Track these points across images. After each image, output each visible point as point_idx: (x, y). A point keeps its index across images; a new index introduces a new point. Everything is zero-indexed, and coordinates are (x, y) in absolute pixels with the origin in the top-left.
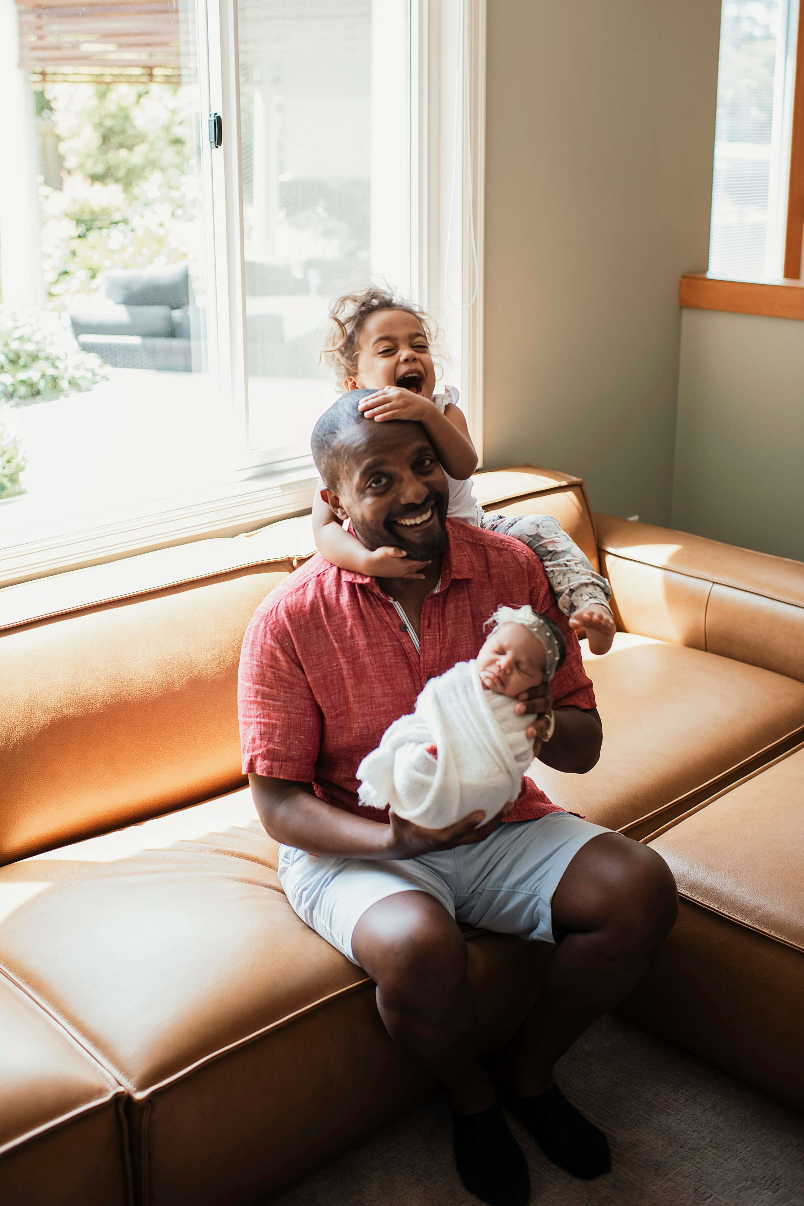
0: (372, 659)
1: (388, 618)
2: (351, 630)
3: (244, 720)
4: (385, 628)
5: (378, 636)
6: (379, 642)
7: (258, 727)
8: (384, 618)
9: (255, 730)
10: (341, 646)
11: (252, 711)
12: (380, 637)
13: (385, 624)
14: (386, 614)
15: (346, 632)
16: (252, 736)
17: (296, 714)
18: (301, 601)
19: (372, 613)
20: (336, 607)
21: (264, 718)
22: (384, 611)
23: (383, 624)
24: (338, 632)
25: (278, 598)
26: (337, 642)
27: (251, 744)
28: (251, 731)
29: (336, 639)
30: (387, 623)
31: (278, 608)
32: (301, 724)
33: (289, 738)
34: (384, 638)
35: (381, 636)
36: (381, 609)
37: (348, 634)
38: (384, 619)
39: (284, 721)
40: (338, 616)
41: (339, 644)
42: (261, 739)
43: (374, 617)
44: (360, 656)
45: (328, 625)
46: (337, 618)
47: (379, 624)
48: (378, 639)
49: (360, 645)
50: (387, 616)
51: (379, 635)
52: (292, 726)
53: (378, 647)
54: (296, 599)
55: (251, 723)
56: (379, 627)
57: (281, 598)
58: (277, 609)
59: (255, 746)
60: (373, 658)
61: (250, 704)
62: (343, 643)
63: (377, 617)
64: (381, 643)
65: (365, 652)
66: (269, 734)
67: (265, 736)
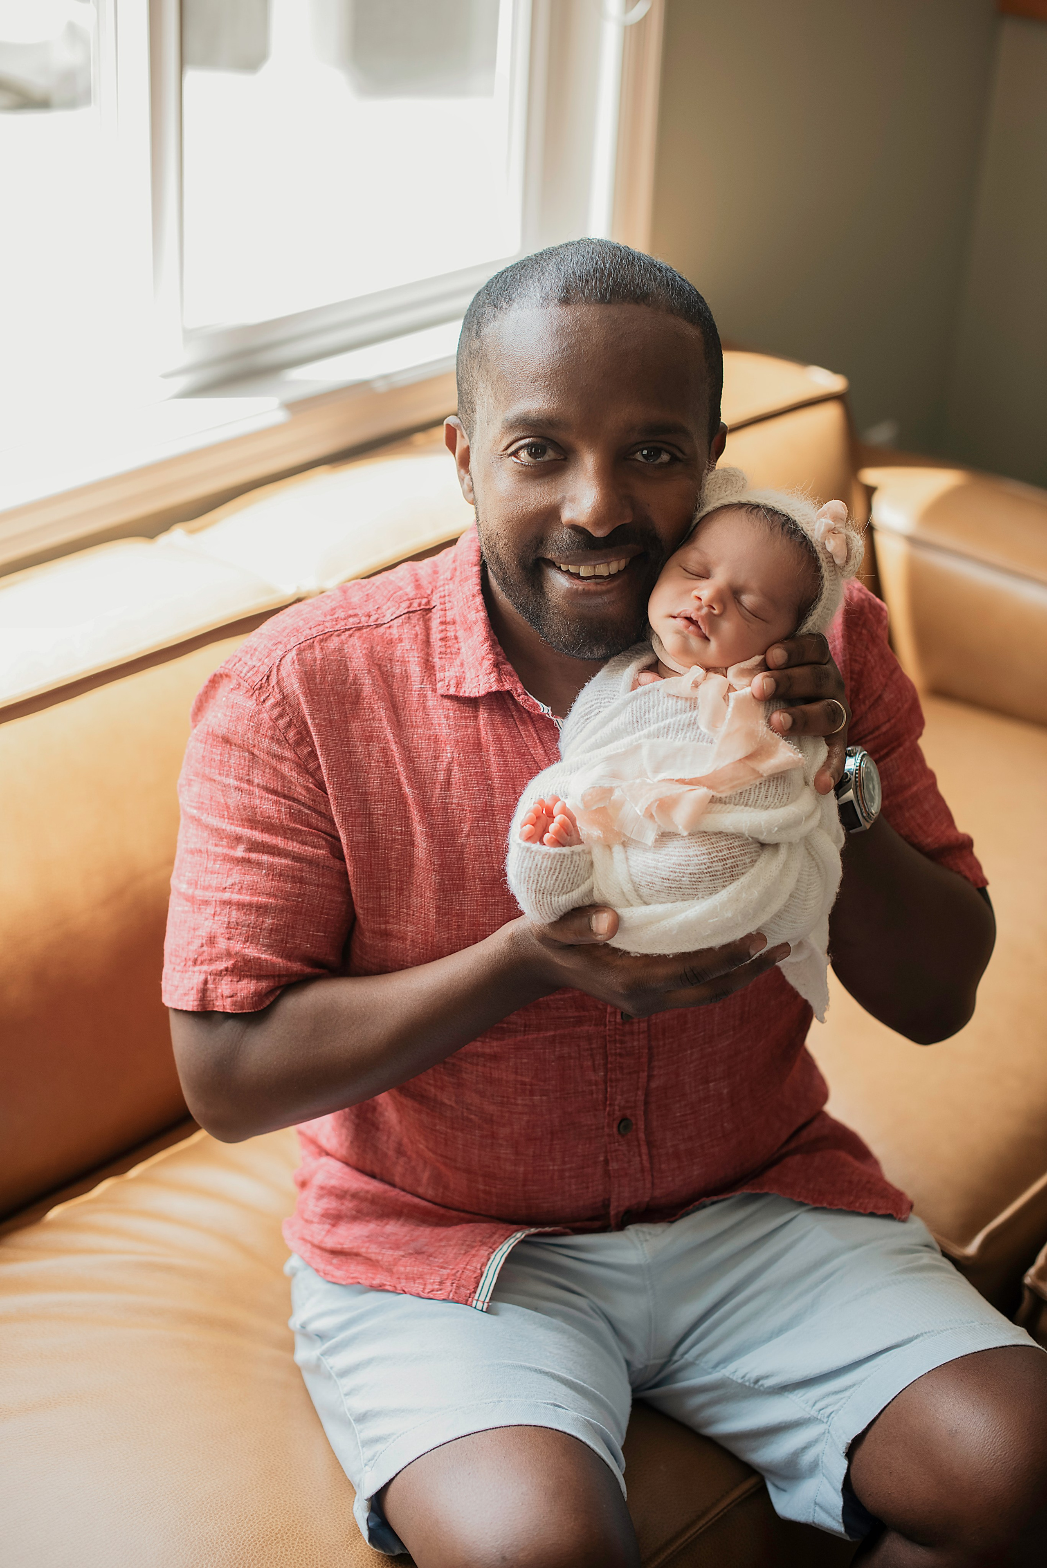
1: (541, 751)
3: (190, 891)
7: (224, 912)
9: (216, 918)
11: (216, 876)
13: (531, 764)
14: (537, 741)
15: (435, 770)
16: (208, 930)
17: (318, 885)
19: (505, 738)
20: (417, 710)
21: (240, 892)
22: (535, 735)
23: (526, 763)
25: (280, 646)
27: (205, 948)
28: (206, 919)
30: (536, 763)
31: (282, 668)
32: (323, 908)
33: (293, 936)
38: (531, 754)
39: (286, 899)
42: (229, 939)
45: (396, 743)
48: (512, 798)
51: (514, 789)
52: (303, 910)
54: (322, 659)
55: (206, 903)
57: (289, 647)
58: (278, 670)
59: (214, 951)
61: (215, 860)
65: (475, 824)
66: (248, 926)
67: (238, 931)
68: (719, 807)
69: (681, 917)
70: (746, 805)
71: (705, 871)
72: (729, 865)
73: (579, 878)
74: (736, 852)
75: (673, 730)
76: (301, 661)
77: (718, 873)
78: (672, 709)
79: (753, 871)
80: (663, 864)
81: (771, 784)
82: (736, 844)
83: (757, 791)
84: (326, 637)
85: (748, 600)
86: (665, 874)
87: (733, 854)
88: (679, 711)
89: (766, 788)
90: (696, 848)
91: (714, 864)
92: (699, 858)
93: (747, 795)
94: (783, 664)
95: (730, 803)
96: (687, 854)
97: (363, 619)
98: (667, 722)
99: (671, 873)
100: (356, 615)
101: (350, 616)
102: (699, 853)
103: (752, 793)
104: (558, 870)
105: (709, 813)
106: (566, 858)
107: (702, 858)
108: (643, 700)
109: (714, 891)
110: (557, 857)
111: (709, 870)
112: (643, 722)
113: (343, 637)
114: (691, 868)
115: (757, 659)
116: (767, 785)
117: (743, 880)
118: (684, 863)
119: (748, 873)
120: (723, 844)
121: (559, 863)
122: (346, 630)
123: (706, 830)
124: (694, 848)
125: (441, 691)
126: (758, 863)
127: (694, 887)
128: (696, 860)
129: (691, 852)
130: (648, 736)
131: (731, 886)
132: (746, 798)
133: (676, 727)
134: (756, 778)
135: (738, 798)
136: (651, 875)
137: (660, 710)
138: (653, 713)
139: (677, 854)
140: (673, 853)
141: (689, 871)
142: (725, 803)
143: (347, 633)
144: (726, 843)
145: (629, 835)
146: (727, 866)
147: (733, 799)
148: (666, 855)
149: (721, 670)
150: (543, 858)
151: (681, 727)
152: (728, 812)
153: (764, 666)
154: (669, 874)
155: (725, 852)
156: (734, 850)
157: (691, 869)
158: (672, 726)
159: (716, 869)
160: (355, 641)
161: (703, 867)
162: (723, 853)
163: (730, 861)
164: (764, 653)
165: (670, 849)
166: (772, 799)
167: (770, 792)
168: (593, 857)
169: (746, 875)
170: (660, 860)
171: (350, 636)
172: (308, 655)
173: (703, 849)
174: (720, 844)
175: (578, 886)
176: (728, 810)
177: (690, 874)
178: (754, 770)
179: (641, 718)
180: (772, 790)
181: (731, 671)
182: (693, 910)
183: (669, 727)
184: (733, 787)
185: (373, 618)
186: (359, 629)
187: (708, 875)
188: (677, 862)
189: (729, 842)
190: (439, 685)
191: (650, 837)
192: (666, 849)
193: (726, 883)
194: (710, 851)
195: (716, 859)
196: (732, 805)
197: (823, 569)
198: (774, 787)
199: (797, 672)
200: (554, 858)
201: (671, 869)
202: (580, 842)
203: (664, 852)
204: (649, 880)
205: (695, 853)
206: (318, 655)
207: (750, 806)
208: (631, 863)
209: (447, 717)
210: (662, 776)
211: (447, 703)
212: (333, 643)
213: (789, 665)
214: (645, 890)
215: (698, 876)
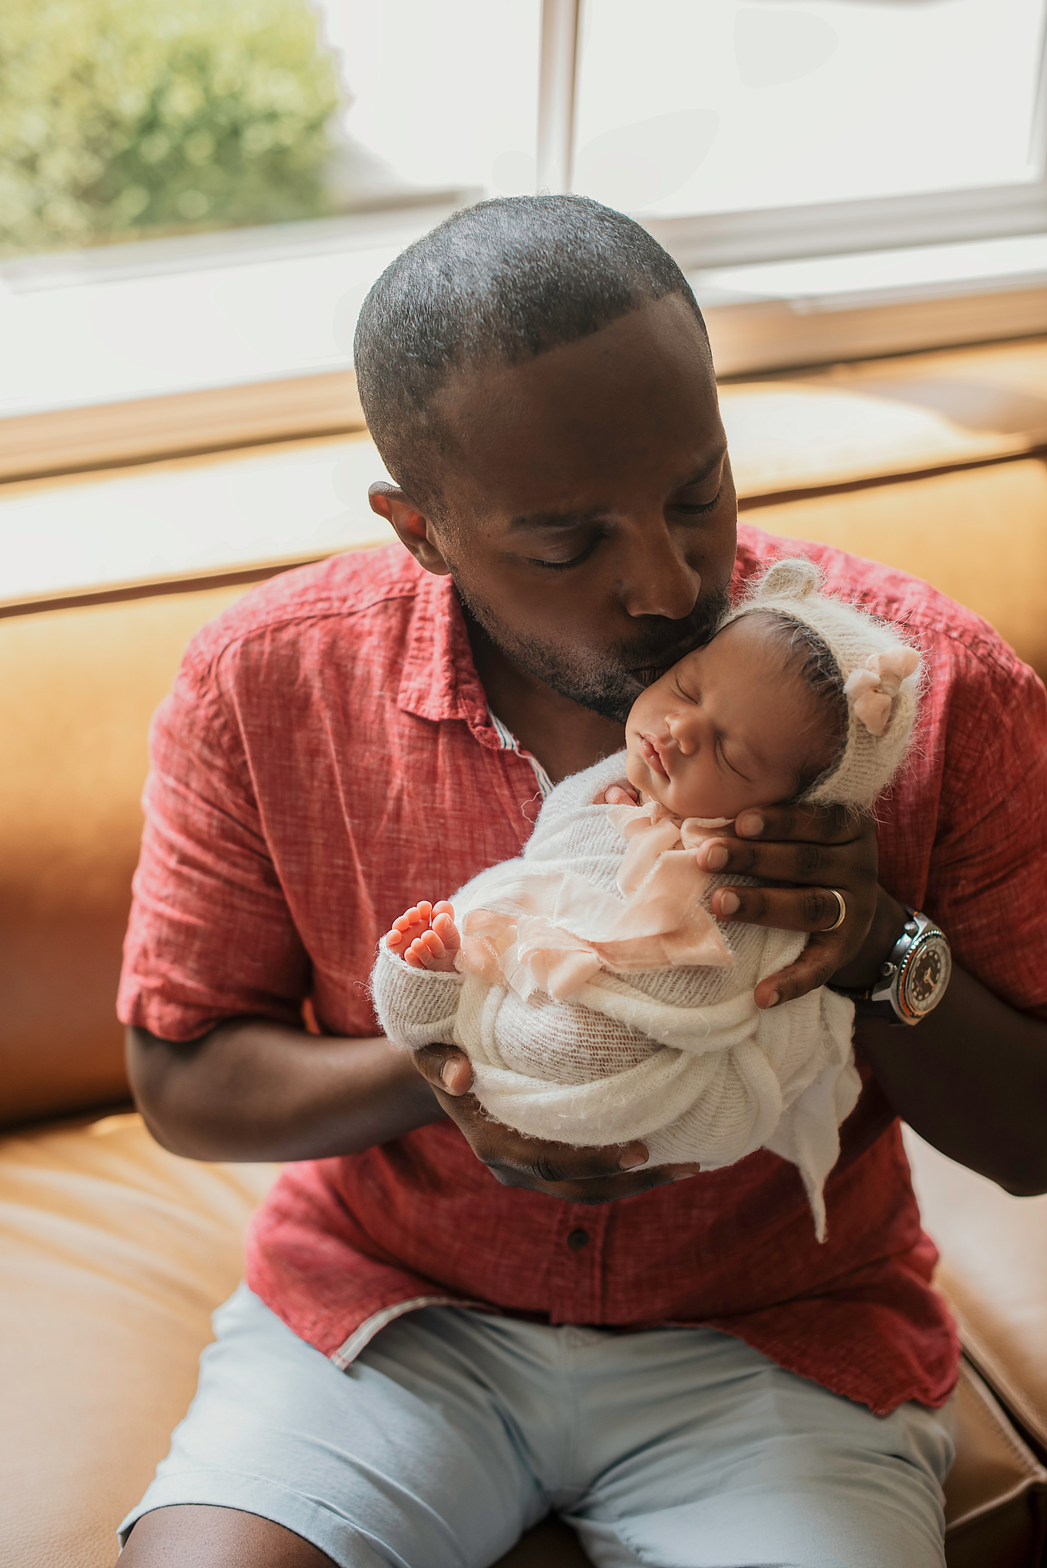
0: (441, 889)
1: (506, 792)
2: (399, 799)
4: (494, 816)
5: (467, 834)
6: (467, 849)
7: (157, 925)
8: (497, 790)
9: (150, 929)
10: (362, 828)
11: (156, 881)
12: (472, 838)
13: (495, 805)
14: (503, 780)
15: (384, 797)
16: (144, 939)
17: (251, 913)
18: (284, 665)
20: (373, 722)
22: (501, 772)
23: (489, 803)
24: (363, 789)
26: (352, 816)
27: (140, 959)
28: (144, 927)
29: (350, 806)
30: (501, 804)
32: (259, 937)
34: (485, 843)
35: (476, 836)
36: (495, 766)
37: (390, 805)
38: (495, 794)
40: (374, 748)
41: (356, 821)
42: (158, 956)
43: (467, 783)
44: (407, 872)
45: (338, 762)
46: (370, 751)
47: (477, 803)
48: (467, 843)
49: (416, 846)
50: (505, 785)
51: (471, 832)
53: (463, 862)
54: (271, 653)
55: (144, 908)
56: (477, 810)
58: (219, 662)
59: (148, 964)
60: (444, 885)
62: (368, 824)
63: (478, 782)
64: (473, 854)
65: (424, 865)
66: (178, 946)
67: (168, 950)
68: (611, 982)
69: (531, 1098)
70: (646, 992)
71: (570, 1054)
72: (599, 1057)
73: (439, 1011)
74: (613, 1043)
75: (599, 871)
76: (245, 654)
77: (585, 1062)
78: (609, 844)
79: (631, 1073)
80: (529, 1028)
81: (684, 976)
82: (616, 1033)
83: (661, 979)
84: (281, 626)
85: (732, 748)
86: (526, 1040)
87: (608, 1045)
88: (615, 849)
89: (675, 978)
90: (568, 1023)
91: (582, 1050)
92: (567, 1036)
93: (648, 980)
94: (755, 836)
95: (627, 982)
96: (555, 1026)
97: (336, 604)
98: (597, 858)
99: (533, 1043)
100: (328, 599)
101: (321, 600)
102: (568, 1030)
103: (656, 979)
104: (413, 994)
105: (598, 985)
106: (425, 984)
107: (570, 1037)
108: (588, 822)
109: (581, 1081)
110: (414, 979)
111: (575, 1055)
112: (577, 849)
113: (302, 627)
114: (554, 1044)
115: (721, 822)
116: (677, 976)
117: (615, 1079)
118: (549, 1035)
119: (624, 1074)
120: (600, 1028)
121: (416, 987)
122: (309, 618)
123: (586, 1005)
124: (565, 1022)
125: (401, 705)
126: (641, 1065)
127: (556, 1068)
128: (561, 1037)
129: (560, 1025)
130: (575, 868)
131: (600, 1081)
132: (647, 983)
133: (603, 867)
134: (663, 964)
135: (637, 980)
136: (513, 1037)
137: (597, 842)
138: (590, 842)
139: (546, 1022)
140: (542, 1019)
141: (552, 1048)
142: (623, 981)
143: (310, 622)
144: (604, 1028)
145: (508, 980)
146: (596, 1057)
147: (632, 979)
148: (535, 1018)
149: (678, 818)
150: (399, 975)
151: (608, 870)
152: (620, 993)
153: (730, 830)
154: (530, 1042)
155: (599, 1040)
156: (611, 1041)
157: (555, 1046)
158: (599, 865)
159: (583, 1055)
160: (316, 633)
161: (568, 1048)
162: (596, 1040)
163: (603, 1052)
164: (735, 816)
165: (542, 1014)
166: (678, 995)
167: (678, 985)
168: (462, 991)
169: (620, 1075)
170: (528, 1022)
171: (312, 626)
172: (255, 647)
173: (575, 1026)
174: (597, 1028)
175: (438, 1019)
176: (621, 989)
177: (553, 1051)
178: (663, 954)
179: (578, 843)
180: (682, 984)
181: (686, 824)
182: (546, 1095)
183: (596, 866)
184: (632, 966)
185: (349, 603)
186: (325, 617)
187: (572, 1060)
188: (542, 1031)
189: (608, 1029)
190: (401, 696)
191: (527, 990)
192: (539, 1012)
193: (594, 1076)
194: (581, 1031)
195: (585, 1044)
196: (628, 985)
197: (849, 733)
198: (686, 981)
199: (773, 849)
200: (411, 979)
201: (534, 1038)
202: (452, 969)
203: (534, 1015)
204: (509, 1041)
205: (564, 1028)
206: (267, 647)
207: (650, 995)
208: (501, 1014)
209: (401, 736)
210: (564, 922)
211: (405, 719)
212: (287, 635)
213: (762, 839)
214: (504, 1051)
215: (561, 1057)
